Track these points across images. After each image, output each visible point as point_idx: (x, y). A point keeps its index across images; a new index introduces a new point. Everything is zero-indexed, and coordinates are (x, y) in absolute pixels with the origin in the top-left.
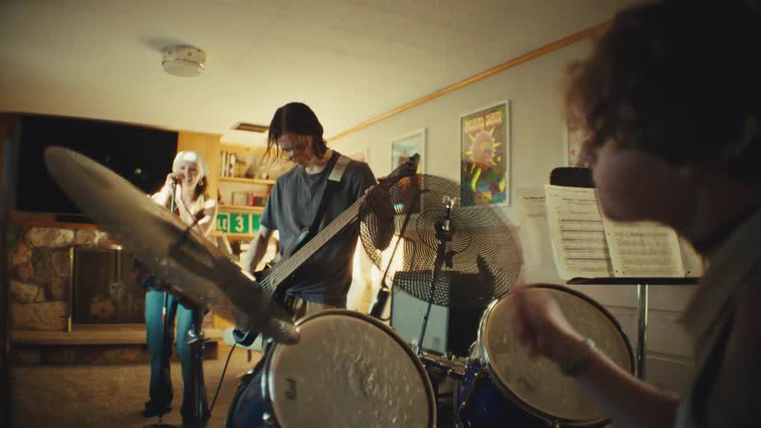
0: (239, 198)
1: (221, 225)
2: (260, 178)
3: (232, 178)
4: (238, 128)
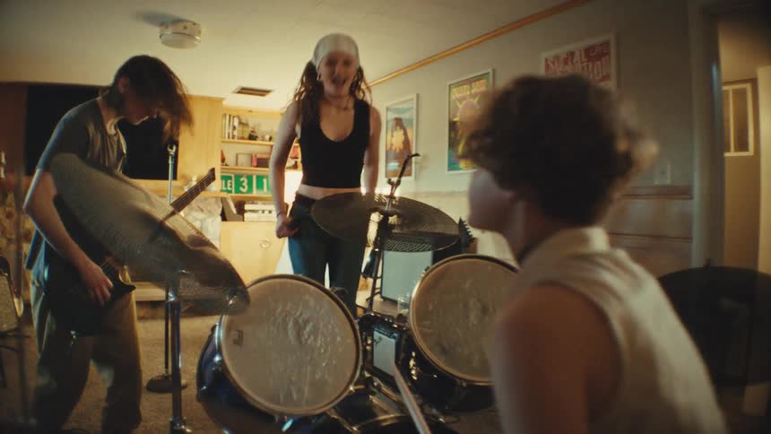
0: (243, 160)
1: (226, 186)
2: (263, 140)
3: (236, 140)
4: (239, 92)
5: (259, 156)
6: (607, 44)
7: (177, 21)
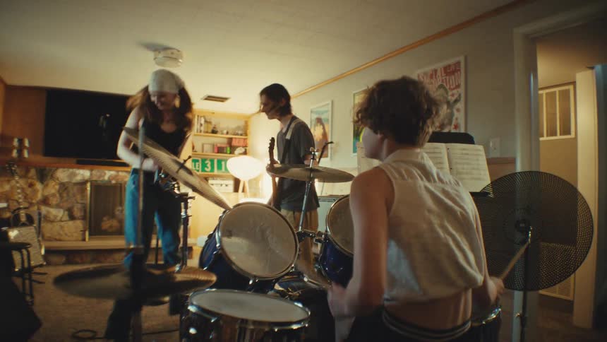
0: (207, 148)
1: (195, 167)
2: (222, 134)
3: (202, 134)
4: (206, 99)
5: (219, 145)
6: (458, 63)
7: (166, 49)
